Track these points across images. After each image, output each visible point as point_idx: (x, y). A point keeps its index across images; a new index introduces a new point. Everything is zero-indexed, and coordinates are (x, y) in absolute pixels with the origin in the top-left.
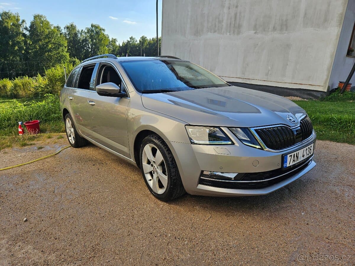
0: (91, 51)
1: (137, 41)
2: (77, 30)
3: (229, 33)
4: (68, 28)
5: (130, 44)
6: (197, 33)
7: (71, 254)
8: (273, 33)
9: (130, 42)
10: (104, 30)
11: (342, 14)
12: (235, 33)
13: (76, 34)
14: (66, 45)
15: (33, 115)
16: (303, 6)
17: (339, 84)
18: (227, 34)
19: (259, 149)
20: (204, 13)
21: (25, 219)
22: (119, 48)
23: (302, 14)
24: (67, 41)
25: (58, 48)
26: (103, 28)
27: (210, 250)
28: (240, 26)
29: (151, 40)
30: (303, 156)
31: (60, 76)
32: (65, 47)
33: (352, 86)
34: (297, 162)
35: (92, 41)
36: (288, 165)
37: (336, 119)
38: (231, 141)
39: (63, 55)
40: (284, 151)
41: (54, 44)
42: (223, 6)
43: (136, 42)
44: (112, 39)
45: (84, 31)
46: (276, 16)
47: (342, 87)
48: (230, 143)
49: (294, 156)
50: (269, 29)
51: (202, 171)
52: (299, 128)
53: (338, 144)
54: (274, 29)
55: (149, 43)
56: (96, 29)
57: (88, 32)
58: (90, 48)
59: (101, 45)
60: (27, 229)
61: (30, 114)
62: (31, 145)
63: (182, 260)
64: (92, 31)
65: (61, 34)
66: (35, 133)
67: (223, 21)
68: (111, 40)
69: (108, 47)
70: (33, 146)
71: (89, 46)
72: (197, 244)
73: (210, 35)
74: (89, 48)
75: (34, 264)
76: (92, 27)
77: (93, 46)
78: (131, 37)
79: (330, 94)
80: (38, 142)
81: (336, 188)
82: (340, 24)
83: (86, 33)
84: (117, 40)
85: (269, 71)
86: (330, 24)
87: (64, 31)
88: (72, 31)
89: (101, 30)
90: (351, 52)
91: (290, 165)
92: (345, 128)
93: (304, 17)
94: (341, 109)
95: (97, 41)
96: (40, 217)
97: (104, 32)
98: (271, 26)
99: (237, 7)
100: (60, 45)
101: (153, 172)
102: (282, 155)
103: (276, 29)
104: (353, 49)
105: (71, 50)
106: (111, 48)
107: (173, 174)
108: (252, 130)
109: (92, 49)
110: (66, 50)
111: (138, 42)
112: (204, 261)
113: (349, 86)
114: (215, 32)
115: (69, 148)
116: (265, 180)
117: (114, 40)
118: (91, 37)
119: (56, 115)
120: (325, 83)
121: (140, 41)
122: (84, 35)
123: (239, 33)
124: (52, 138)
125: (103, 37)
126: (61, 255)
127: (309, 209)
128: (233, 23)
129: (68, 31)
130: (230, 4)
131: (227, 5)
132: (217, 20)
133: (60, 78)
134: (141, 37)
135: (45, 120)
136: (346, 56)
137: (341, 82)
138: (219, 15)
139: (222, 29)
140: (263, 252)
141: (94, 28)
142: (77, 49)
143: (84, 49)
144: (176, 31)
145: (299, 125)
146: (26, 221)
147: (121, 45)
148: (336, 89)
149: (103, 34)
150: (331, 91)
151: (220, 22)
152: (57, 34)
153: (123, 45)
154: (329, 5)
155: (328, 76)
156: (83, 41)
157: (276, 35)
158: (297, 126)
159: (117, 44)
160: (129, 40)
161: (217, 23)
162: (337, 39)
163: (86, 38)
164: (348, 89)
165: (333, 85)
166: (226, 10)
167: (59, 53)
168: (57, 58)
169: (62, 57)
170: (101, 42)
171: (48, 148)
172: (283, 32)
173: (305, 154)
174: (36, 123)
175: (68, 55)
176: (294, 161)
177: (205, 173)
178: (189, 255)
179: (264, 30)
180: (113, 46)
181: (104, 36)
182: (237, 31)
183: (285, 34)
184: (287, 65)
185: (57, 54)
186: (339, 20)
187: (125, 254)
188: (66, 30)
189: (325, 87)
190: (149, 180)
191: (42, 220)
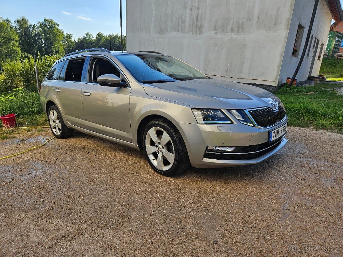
0: (45, 46)
1: (93, 37)
2: (29, 24)
3: (192, 32)
4: (18, 21)
5: (86, 40)
6: (161, 31)
7: (101, 222)
8: (231, 34)
9: (86, 38)
10: (58, 25)
11: (289, 19)
12: (197, 33)
13: (28, 29)
14: (17, 39)
15: (6, 109)
16: (256, 11)
17: (287, 80)
18: (189, 33)
19: (251, 126)
20: (168, 13)
21: (42, 200)
22: (74, 44)
23: (256, 18)
24: (18, 36)
25: (9, 42)
26: (57, 23)
27: (221, 208)
28: (201, 27)
29: (108, 36)
30: (281, 133)
31: (20, 71)
32: (17, 41)
33: (297, 81)
34: (278, 137)
35: (45, 35)
36: (272, 140)
37: (290, 108)
38: (231, 120)
39: (14, 50)
40: (269, 128)
41: (4, 38)
42: (185, 7)
43: (93, 39)
44: (67, 34)
45: (37, 26)
46: (233, 19)
47: (289, 82)
48: (230, 122)
49: (276, 133)
50: (227, 30)
51: (207, 147)
52: (278, 110)
53: (294, 128)
54: (232, 30)
55: (106, 39)
56: (49, 24)
57: (41, 26)
58: (44, 43)
59: (56, 40)
60: (48, 208)
61: (3, 108)
62: (12, 138)
63: (201, 217)
64: (45, 25)
65: (11, 28)
66: (13, 126)
67: (185, 21)
68: (65, 35)
69: (63, 43)
70: (14, 139)
71: (42, 41)
72: (209, 204)
73: (174, 34)
74: (42, 43)
75: (69, 233)
76: (45, 22)
77: (46, 41)
78: (87, 33)
79: (280, 88)
80: (18, 135)
81: (302, 159)
82: (287, 28)
83: (38, 28)
84: (72, 35)
85: (228, 68)
86: (279, 27)
87: (14, 25)
88: (23, 25)
89: (55, 24)
90: (295, 52)
91: (273, 140)
92: (298, 115)
93: (258, 21)
94: (292, 100)
95: (51, 36)
96: (56, 197)
97: (58, 27)
98: (229, 28)
99: (198, 9)
100: (11, 40)
101: (157, 152)
102: (269, 131)
103: (234, 31)
104: (297, 49)
105: (23, 45)
106: (67, 43)
107: (180, 151)
108: (246, 111)
109: (45, 43)
110: (17, 44)
111: (95, 38)
112: (218, 216)
113: (295, 81)
114: (178, 31)
115: (54, 140)
116: (257, 152)
117: (69, 35)
118: (44, 31)
119: (30, 109)
120: (276, 79)
121: (97, 38)
122: (37, 30)
123: (200, 33)
124: (31, 131)
125: (57, 31)
126: (92, 224)
127: (286, 175)
128: (195, 23)
129: (19, 25)
130: (192, 5)
131: (189, 6)
132: (180, 20)
133: (21, 73)
134: (98, 33)
135: (19, 114)
136: (292, 55)
137: (288, 78)
138: (182, 15)
139: (185, 28)
140: (262, 206)
141: (47, 23)
142: (29, 44)
143: (37, 44)
144: (141, 29)
145: (278, 108)
146: (43, 201)
147: (77, 41)
148: (285, 84)
149: (58, 29)
150: (281, 86)
151: (183, 22)
152: (7, 28)
153: (78, 41)
154: (278, 11)
155: (278, 73)
156: (36, 35)
157: (234, 36)
158: (276, 109)
159: (73, 39)
160: (86, 36)
161: (180, 23)
162: (285, 41)
163: (38, 32)
164: (295, 84)
165: (282, 81)
166: (188, 11)
167: (9, 48)
168: (8, 53)
169: (13, 51)
170: (55, 37)
171: (31, 140)
172: (240, 33)
173: (282, 131)
174: (12, 117)
175: (19, 49)
176: (276, 136)
177: (209, 148)
178: (205, 213)
179: (223, 31)
180: (69, 41)
181: (59, 31)
182: (199, 31)
183: (241, 36)
184: (244, 62)
185: (7, 48)
186: (286, 24)
187: (150, 217)
188: (17, 24)
189: (276, 83)
190: (153, 160)
191: (60, 200)
